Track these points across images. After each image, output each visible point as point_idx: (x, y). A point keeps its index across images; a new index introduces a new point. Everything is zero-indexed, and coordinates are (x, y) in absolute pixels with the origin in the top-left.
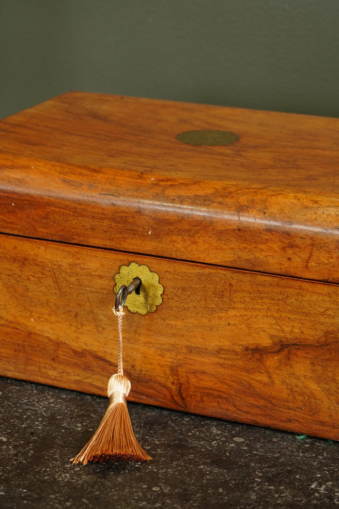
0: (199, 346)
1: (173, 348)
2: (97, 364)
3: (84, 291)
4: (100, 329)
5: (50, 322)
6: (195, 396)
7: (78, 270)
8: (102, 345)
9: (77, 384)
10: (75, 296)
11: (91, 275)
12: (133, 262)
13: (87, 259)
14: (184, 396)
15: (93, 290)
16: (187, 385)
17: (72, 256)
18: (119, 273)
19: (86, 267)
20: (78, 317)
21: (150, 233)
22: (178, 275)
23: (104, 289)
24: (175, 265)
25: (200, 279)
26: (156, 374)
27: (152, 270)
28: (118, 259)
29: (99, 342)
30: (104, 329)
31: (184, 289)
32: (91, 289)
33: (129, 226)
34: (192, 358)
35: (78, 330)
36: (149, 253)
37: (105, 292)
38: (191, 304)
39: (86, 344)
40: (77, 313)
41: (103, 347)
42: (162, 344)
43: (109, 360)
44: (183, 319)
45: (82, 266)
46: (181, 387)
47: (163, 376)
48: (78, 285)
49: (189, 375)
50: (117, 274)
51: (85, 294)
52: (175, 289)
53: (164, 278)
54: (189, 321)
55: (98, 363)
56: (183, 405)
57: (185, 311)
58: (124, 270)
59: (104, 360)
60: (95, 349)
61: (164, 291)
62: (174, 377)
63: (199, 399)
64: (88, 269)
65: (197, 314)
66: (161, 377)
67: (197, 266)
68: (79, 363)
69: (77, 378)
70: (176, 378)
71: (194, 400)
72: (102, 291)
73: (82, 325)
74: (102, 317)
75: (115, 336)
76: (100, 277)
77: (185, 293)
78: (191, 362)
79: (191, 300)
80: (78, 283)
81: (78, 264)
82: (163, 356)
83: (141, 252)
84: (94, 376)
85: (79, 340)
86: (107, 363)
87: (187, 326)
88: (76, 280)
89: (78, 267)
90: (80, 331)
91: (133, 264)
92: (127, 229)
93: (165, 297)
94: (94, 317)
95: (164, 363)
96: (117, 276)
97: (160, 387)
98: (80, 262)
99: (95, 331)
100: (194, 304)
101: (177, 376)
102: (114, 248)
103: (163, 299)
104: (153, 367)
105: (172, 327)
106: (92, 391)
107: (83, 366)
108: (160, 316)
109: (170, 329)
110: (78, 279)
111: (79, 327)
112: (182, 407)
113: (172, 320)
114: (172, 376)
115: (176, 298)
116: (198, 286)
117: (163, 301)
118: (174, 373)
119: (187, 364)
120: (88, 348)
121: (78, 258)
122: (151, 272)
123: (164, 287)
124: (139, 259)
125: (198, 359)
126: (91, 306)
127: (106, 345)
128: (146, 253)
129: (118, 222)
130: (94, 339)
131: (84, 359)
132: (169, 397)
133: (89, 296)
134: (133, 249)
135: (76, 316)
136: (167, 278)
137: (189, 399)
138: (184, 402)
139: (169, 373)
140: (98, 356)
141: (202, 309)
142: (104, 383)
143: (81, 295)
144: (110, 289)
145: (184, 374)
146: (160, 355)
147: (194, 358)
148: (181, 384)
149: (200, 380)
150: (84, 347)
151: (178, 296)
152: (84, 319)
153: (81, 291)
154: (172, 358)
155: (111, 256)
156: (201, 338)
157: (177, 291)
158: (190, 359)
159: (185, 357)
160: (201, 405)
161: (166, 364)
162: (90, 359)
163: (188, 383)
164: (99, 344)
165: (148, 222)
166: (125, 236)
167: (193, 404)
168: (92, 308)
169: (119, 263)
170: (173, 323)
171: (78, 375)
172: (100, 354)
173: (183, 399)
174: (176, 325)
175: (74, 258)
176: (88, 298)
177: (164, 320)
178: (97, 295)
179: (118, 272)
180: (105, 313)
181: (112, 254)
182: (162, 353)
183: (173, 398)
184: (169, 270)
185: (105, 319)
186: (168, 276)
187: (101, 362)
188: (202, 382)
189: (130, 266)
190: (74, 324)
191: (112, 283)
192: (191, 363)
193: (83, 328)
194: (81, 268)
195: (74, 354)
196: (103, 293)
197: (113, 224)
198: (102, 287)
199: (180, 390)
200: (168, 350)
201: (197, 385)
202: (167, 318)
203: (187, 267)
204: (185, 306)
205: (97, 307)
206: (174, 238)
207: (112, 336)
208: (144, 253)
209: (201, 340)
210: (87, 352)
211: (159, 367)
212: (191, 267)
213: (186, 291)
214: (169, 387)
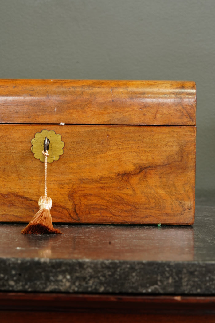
0: (87, 178)
1: (70, 182)
2: (18, 201)
3: (10, 154)
4: (21, 177)
6: (85, 211)
7: (6, 140)
8: (22, 188)
9: (4, 217)
10: (4, 157)
11: (15, 142)
12: (44, 129)
13: (13, 132)
14: (78, 212)
15: (16, 151)
16: (80, 205)
17: (2, 131)
18: (35, 138)
19: (12, 137)
20: (5, 171)
21: (55, 110)
22: (74, 134)
23: (24, 150)
24: (72, 128)
25: (88, 135)
26: (59, 201)
27: (57, 133)
28: (34, 129)
29: (20, 186)
30: (23, 176)
31: (78, 142)
32: (15, 151)
33: (41, 107)
34: (82, 186)
35: (5, 180)
36: (55, 123)
37: (25, 152)
38: (82, 151)
39: (10, 189)
40: (5, 169)
41: (22, 189)
42: (63, 180)
43: (26, 197)
44: (77, 162)
45: (9, 137)
46: (75, 207)
47: (63, 201)
48: (6, 150)
49: (81, 198)
50: (33, 138)
51: (11, 155)
52: (72, 143)
53: (65, 137)
54: (81, 162)
55: (19, 200)
56: (77, 218)
57: (79, 157)
58: (38, 135)
59: (23, 197)
60: (17, 191)
61: (65, 145)
62: (71, 201)
63: (87, 212)
64: (13, 138)
65: (86, 157)
66: (62, 202)
67: (86, 126)
68: (5, 203)
69: (4, 213)
70: (72, 201)
71: (84, 214)
72: (23, 151)
73: (8, 176)
74: (22, 169)
75: (31, 180)
76: (21, 142)
77: (78, 144)
78: (82, 189)
79: (82, 149)
80: (6, 148)
81: (6, 136)
82: (64, 188)
83: (50, 123)
84: (16, 210)
85: (6, 187)
86: (25, 199)
87: (80, 166)
88: (4, 147)
89: (7, 138)
90: (6, 180)
91: (44, 131)
92: (40, 110)
93: (66, 149)
94: (17, 169)
95: (64, 193)
96: (33, 140)
97: (62, 209)
98: (8, 134)
99: (17, 178)
100: (85, 151)
101: (73, 200)
102: (31, 122)
103: (64, 150)
104: (57, 196)
105: (69, 168)
106: (14, 220)
107: (8, 204)
108: (62, 162)
109: (68, 170)
110: (6, 146)
111: (6, 177)
112: (76, 220)
113: (69, 163)
114: (70, 200)
115: (72, 149)
116: (87, 139)
117: (64, 152)
118: (71, 198)
119: (80, 190)
120: (12, 191)
121: (7, 132)
122: (56, 134)
123: (64, 143)
124: (49, 127)
125: (87, 186)
126: (15, 163)
127: (24, 187)
128: (53, 123)
129: (35, 106)
130: (16, 184)
131: (9, 199)
132: (68, 215)
133: (14, 156)
134: (44, 121)
135: (4, 171)
136: (67, 137)
137: (81, 214)
138: (77, 217)
139: (68, 198)
140: (19, 195)
141: (89, 153)
142: (23, 213)
143: (8, 156)
144: (28, 149)
145: (78, 198)
146: (61, 187)
147: (84, 186)
148: (75, 205)
149: (89, 200)
150: (10, 191)
151: (74, 148)
152: (10, 172)
153: (8, 154)
154: (69, 189)
155: (30, 127)
156: (89, 173)
157: (73, 144)
158: (82, 187)
159: (78, 186)
160: (89, 216)
161: (65, 193)
162: (13, 198)
163: (80, 203)
164: (20, 187)
165: (54, 104)
166: (38, 114)
167: (84, 217)
168: (15, 164)
169: (34, 132)
170: (71, 165)
171: (5, 211)
172: (20, 194)
173: (77, 214)
174: (72, 166)
175: (4, 132)
176: (13, 157)
177: (64, 164)
178: (19, 154)
179: (34, 137)
180: (24, 165)
181: (30, 126)
182: (63, 187)
183: (70, 215)
184: (68, 131)
185: (24, 170)
186: (67, 135)
187: (21, 199)
188: (90, 201)
189: (42, 133)
190: (3, 176)
191: (30, 145)
192: (82, 190)
193: (9, 178)
194: (8, 138)
195: (2, 197)
196: (23, 153)
197: (31, 107)
198: (22, 149)
199: (75, 209)
200: (67, 184)
201: (86, 203)
202: (67, 162)
203: (80, 128)
204: (78, 153)
205: (19, 162)
206: (71, 111)
207: (29, 181)
208: (52, 123)
209: (89, 174)
210: (11, 194)
211: (61, 196)
212: (82, 128)
213: (79, 144)
214: (67, 208)
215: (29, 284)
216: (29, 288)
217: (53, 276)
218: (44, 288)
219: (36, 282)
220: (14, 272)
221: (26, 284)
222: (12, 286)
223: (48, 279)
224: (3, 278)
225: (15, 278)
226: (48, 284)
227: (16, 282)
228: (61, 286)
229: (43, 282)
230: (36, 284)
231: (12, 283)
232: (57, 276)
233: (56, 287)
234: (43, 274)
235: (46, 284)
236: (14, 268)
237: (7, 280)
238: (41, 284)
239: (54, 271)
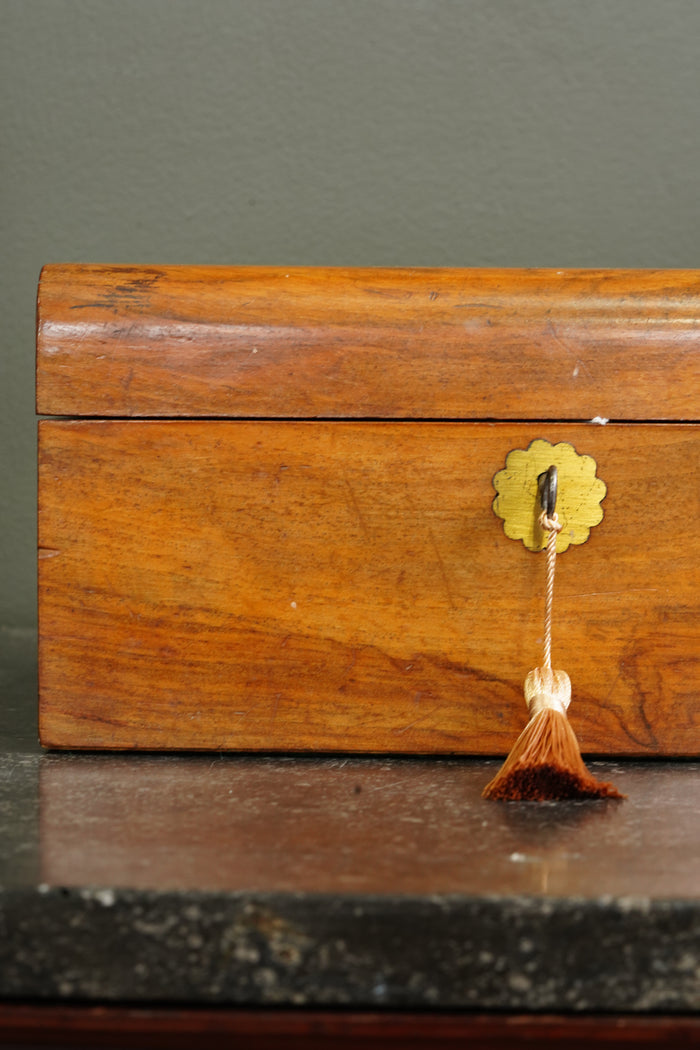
0: (684, 602)
1: (625, 617)
2: (448, 683)
3: (420, 522)
4: (457, 601)
5: (338, 603)
6: (677, 715)
7: (409, 475)
8: (463, 637)
9: (400, 736)
10: (400, 534)
11: (440, 482)
12: (538, 439)
13: (430, 448)
14: (650, 719)
15: (443, 514)
16: (657, 694)
17: (394, 445)
18: (505, 468)
19: (427, 465)
20: (405, 581)
21: (575, 373)
22: (639, 453)
23: (469, 509)
24: (632, 434)
25: (688, 457)
26: (587, 681)
27: (580, 450)
28: (504, 438)
29: (454, 631)
30: (467, 599)
31: (651, 483)
32: (437, 513)
33: (529, 363)
34: (668, 630)
35: (404, 612)
36: (574, 417)
37: (472, 515)
38: (668, 512)
39: (422, 640)
40: (403, 573)
41: (463, 640)
42: (601, 612)
43: (477, 667)
44: (649, 549)
45: (419, 464)
46: (643, 701)
47: (602, 682)
48: (407, 509)
49: (661, 671)
50: (500, 470)
51: (424, 526)
52: (631, 485)
53: (609, 463)
54: (662, 550)
55: (450, 680)
56: (648, 741)
57: (654, 531)
58: (518, 460)
59: (466, 669)
60: (445, 647)
61: (607, 493)
62: (628, 681)
63: (684, 720)
64: (433, 468)
65: (681, 532)
66: (597, 686)
67: (680, 429)
68: (405, 688)
69: (401, 722)
70: (632, 681)
71: (673, 725)
72: (465, 514)
73: (416, 597)
74: (462, 573)
75: (492, 611)
76: (461, 483)
77: (653, 490)
78: (667, 640)
79: (667, 503)
80: (408, 505)
81: (409, 463)
82: (603, 639)
83: (556, 417)
84: (443, 711)
85: (406, 634)
86: (471, 676)
87: (658, 563)
88: (402, 498)
89: (410, 468)
90: (408, 613)
91: (538, 445)
92: (523, 372)
93: (610, 506)
94: (444, 575)
95: (604, 653)
96: (501, 476)
97: (596, 709)
98: (415, 456)
99: (446, 606)
100: (675, 512)
101: (635, 677)
102: (492, 416)
103: (604, 511)
104: (580, 666)
105: (623, 571)
106: (436, 746)
107: (416, 693)
108: (598, 551)
109: (620, 576)
110: (408, 497)
111: (407, 603)
112: (647, 746)
113: (623, 555)
114: (624, 679)
115: (633, 505)
116: (684, 471)
117: (604, 515)
118: (627, 672)
119: (658, 646)
120: (429, 647)
121: (410, 449)
122: (580, 455)
123: (607, 485)
124: (553, 430)
125: (682, 631)
126: (438, 553)
127: (469, 635)
128: (567, 417)
129: (504, 359)
130: (442, 626)
131: (417, 676)
132: (617, 728)
133: (434, 528)
134: (539, 412)
135: (401, 580)
136: (615, 464)
137: (661, 724)
138: (650, 735)
139: (618, 673)
140: (451, 663)
141: (691, 520)
142: (464, 723)
143: (414, 529)
144: (484, 506)
145: (651, 671)
146: (595, 636)
147: (674, 631)
148: (643, 694)
149: (688, 677)
150: (419, 647)
151: (639, 500)
152: (420, 584)
153: (415, 522)
154: (621, 639)
155: (490, 432)
156: (690, 585)
157: (636, 490)
158: (665, 635)
159: (653, 631)
160: (690, 732)
161: (610, 654)
162: (431, 671)
163: (660, 688)
164: (453, 636)
165: (571, 351)
166: (518, 386)
167: (671, 735)
168: (439, 558)
169: (504, 447)
170: (627, 559)
171: (403, 715)
172: (455, 658)
173: (648, 726)
174: (633, 563)
175: (400, 448)
176: (431, 533)
177: (606, 557)
178: (451, 524)
179: (502, 466)
180: (470, 562)
181: (489, 429)
182: (600, 633)
183: (624, 727)
184: (620, 445)
185: (470, 576)
186: (617, 458)
187: (458, 676)
188: (690, 682)
189: (530, 451)
190: (396, 599)
191: (489, 493)
192: (667, 643)
193: (417, 604)
194: (415, 470)
195: (394, 669)
196: (466, 518)
197: (492, 365)
198: (463, 505)
199: (641, 707)
200: (615, 623)
201: (678, 689)
202: (614, 551)
203: (659, 434)
204: (654, 519)
205: (452, 552)
206: (630, 376)
207: (485, 613)
208: (563, 417)
209: (691, 588)
210: (425, 659)
211: (593, 665)
212: (667, 433)
213: (657, 487)
214: (615, 706)
215: (578, 984)
216: (578, 999)
217: (665, 959)
218: (632, 999)
219: (603, 977)
220: (526, 946)
221: (569, 986)
222: (522, 994)
223: (644, 968)
224: (491, 966)
225: (531, 967)
226: (646, 984)
227: (536, 978)
228: (691, 990)
229: (628, 977)
230: (602, 985)
231: (520, 982)
232: (678, 959)
233: (674, 995)
234: (628, 950)
235: (637, 984)
236: (527, 932)
237: (504, 974)
238: (622, 984)
239: (666, 939)
